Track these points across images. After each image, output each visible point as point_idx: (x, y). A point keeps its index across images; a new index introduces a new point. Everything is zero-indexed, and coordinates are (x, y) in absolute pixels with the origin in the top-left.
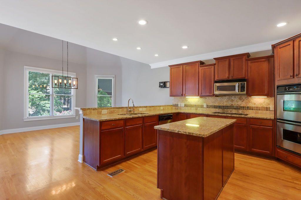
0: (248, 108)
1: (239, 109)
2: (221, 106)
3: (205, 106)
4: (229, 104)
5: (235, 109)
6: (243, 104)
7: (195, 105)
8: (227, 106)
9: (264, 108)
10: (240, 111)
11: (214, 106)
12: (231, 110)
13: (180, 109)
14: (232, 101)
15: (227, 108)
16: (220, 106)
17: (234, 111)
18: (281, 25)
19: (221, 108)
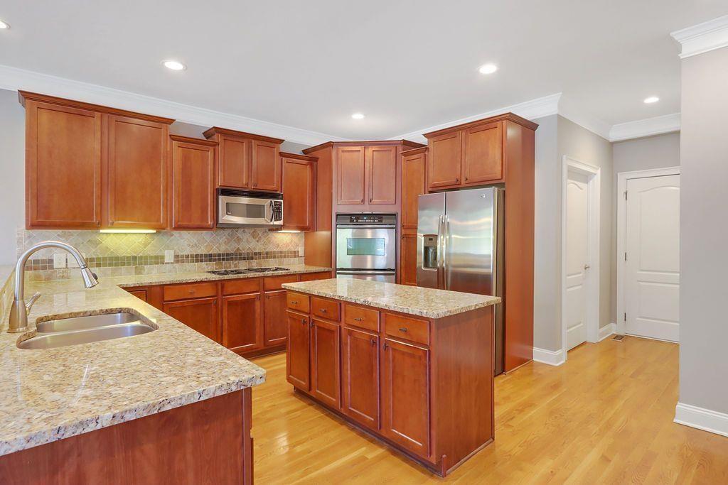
0: (268, 255)
1: (252, 258)
2: (215, 255)
3: (169, 257)
4: (230, 248)
5: (244, 259)
6: (259, 247)
7: (135, 258)
8: (228, 255)
9: (291, 252)
10: (255, 264)
11: (197, 256)
12: (237, 262)
13: (63, 277)
14: (239, 240)
15: (228, 260)
16: (210, 255)
17: (242, 265)
18: (358, 117)
19: (215, 260)
